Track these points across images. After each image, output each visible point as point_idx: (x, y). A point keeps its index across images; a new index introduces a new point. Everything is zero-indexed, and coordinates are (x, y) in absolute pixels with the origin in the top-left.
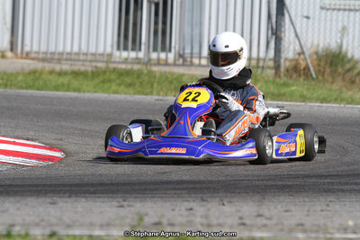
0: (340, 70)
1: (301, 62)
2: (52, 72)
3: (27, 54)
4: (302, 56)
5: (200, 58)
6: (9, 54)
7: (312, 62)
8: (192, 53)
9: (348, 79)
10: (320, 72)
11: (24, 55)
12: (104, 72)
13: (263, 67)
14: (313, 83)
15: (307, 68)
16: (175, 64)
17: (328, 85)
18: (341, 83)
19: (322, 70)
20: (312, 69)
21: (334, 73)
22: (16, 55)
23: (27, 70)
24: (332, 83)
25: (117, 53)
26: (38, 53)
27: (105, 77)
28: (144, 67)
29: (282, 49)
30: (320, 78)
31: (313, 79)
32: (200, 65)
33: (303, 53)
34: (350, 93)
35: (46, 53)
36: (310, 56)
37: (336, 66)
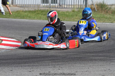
0: (104, 9)
1: (93, 7)
2: (23, 11)
3: (16, 5)
4: (93, 5)
5: (65, 5)
6: (11, 5)
7: (96, 7)
8: (62, 4)
9: (106, 11)
10: (98, 10)
11: (16, 6)
12: (37, 11)
13: (82, 8)
14: (96, 13)
15: (94, 9)
16: (58, 8)
17: (100, 13)
18: (104, 13)
19: (99, 9)
20: (96, 9)
21: (102, 10)
22: (13, 5)
23: (16, 11)
24: (101, 13)
25: (41, 4)
26: (19, 5)
27: (38, 12)
28: (49, 9)
29: (88, 3)
30: (98, 11)
31: (96, 11)
32: (64, 8)
33: (93, 4)
34: (106, 15)
35: (22, 5)
36: (95, 5)
37: (103, 8)
